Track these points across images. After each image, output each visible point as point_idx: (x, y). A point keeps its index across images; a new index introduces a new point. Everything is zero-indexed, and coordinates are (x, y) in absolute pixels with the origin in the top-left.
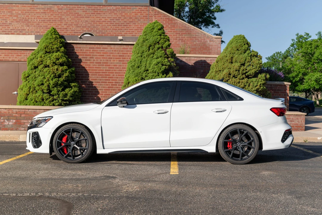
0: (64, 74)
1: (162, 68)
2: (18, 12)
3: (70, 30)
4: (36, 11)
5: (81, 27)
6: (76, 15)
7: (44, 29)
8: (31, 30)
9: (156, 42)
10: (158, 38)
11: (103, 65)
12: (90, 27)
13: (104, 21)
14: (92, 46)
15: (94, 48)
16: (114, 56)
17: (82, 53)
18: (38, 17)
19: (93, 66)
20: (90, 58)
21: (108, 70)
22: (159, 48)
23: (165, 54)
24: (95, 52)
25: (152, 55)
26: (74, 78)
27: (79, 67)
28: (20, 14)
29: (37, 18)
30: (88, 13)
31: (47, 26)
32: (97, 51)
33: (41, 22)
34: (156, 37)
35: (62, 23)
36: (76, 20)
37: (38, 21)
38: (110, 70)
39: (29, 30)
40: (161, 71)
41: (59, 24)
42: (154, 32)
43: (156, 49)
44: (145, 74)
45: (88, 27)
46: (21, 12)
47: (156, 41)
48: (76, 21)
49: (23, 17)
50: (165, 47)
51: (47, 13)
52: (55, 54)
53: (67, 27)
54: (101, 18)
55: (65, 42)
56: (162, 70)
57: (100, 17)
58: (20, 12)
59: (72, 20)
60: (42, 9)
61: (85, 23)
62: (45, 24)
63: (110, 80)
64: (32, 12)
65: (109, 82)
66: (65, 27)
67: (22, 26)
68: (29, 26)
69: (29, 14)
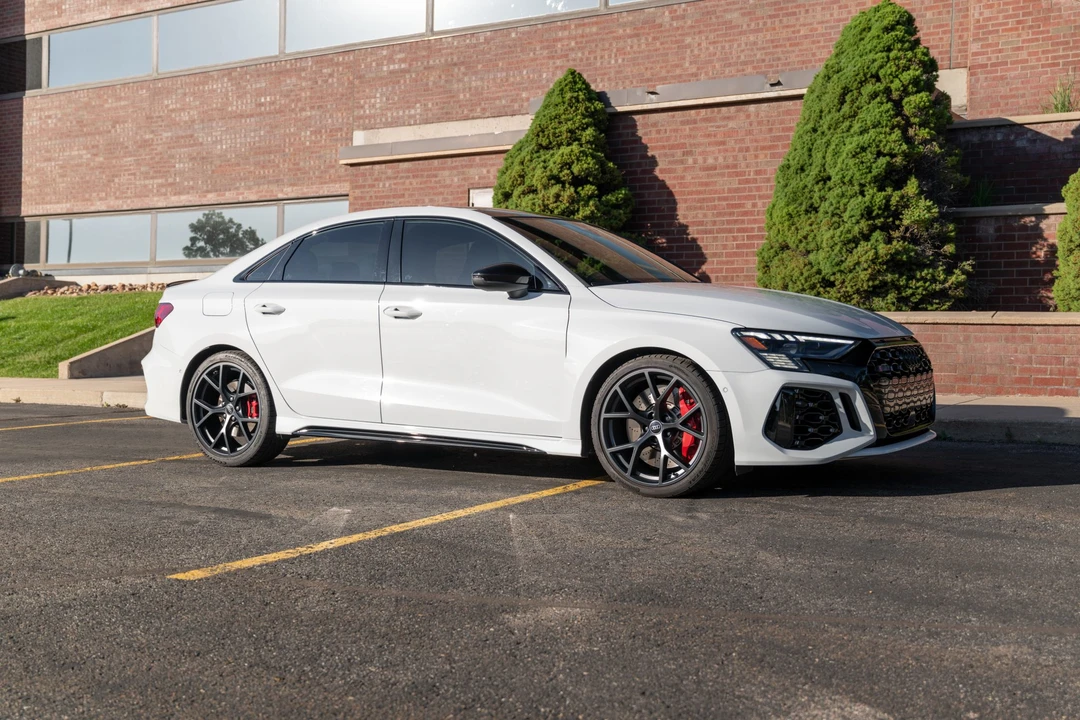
0: (578, 210)
1: (874, 166)
2: (568, 45)
4: (615, 34)
6: (722, 29)
9: (865, 75)
10: (874, 61)
11: (723, 175)
13: (806, 37)
14: (690, 115)
15: (695, 121)
16: (756, 141)
17: (662, 139)
18: (618, 49)
19: (693, 178)
20: (685, 154)
22: (873, 97)
23: (896, 115)
24: (699, 133)
25: (847, 123)
26: (620, 220)
27: (652, 187)
28: (572, 49)
29: (616, 56)
32: (706, 128)
33: (628, 66)
34: (871, 56)
35: (684, 59)
36: (724, 44)
37: (620, 61)
38: (743, 190)
40: (869, 176)
41: (676, 62)
42: (867, 40)
43: (865, 98)
44: (820, 190)
46: (577, 43)
47: (866, 71)
48: (723, 47)
49: (580, 55)
50: (897, 90)
51: (644, 34)
54: (798, 28)
56: (875, 172)
57: (794, 26)
59: (711, 47)
61: (748, 49)
63: (742, 222)
64: (603, 40)
65: (739, 230)
66: (694, 70)
69: (596, 46)
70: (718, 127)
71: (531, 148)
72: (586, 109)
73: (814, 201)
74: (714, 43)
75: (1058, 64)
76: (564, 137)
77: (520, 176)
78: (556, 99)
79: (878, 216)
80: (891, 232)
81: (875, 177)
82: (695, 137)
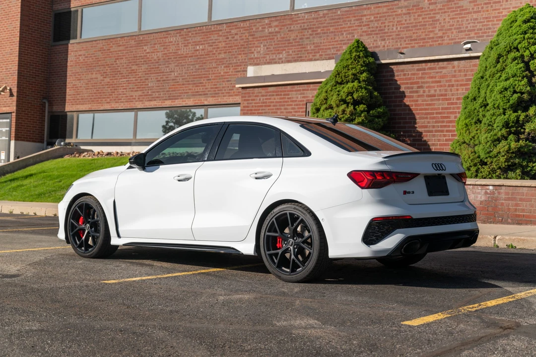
0: (355, 119)
1: (511, 98)
2: (369, 19)
3: (448, 38)
4: (396, 13)
5: (465, 31)
6: (458, 11)
7: (407, 42)
8: (387, 46)
9: (510, 47)
10: (516, 39)
11: (439, 100)
12: (481, 29)
14: (422, 66)
15: (424, 69)
16: (458, 81)
17: (406, 79)
18: (398, 22)
19: (422, 101)
20: (419, 87)
21: (446, 108)
22: (515, 59)
23: (526, 71)
25: (499, 74)
26: (379, 124)
27: (401, 106)
28: (372, 21)
29: (397, 25)
30: (478, 5)
31: (411, 37)
32: (430, 73)
33: (403, 31)
34: (515, 37)
35: (435, 28)
36: (458, 19)
37: (399, 29)
38: (450, 108)
39: (384, 46)
40: (508, 104)
41: (431, 30)
42: (514, 27)
43: (509, 60)
44: (483, 111)
45: (478, 30)
46: (375, 17)
47: (511, 45)
48: (458, 21)
49: (376, 25)
51: (413, 13)
53: (443, 33)
55: (378, 62)
56: (511, 102)
58: (372, 18)
59: (451, 21)
60: (406, 7)
61: (472, 23)
62: (409, 34)
63: (449, 126)
64: (389, 16)
65: (447, 131)
66: (440, 34)
67: (375, 41)
68: (384, 40)
69: (386, 19)
70: (437, 73)
71: (332, 84)
72: (364, 62)
73: (479, 117)
74: (453, 18)
76: (350, 78)
77: (325, 99)
78: (348, 56)
79: (512, 127)
80: (520, 136)
81: (511, 105)
82: (424, 78)
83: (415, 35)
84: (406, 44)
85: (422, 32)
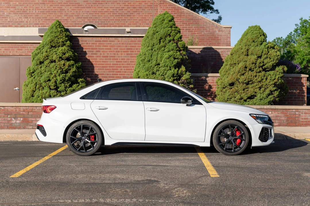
1: (174, 62)
2: (15, 3)
3: (71, 21)
5: (82, 18)
6: (76, 6)
7: (43, 21)
8: (29, 22)
9: (167, 34)
10: (169, 30)
11: (110, 59)
12: (91, 18)
13: (106, 12)
14: (98, 39)
15: (100, 41)
16: (122, 49)
17: (88, 46)
18: (36, 8)
19: (100, 60)
20: (97, 51)
21: (115, 64)
22: (170, 41)
23: (177, 47)
24: (102, 45)
25: (163, 49)
27: (86, 62)
28: (18, 5)
29: (35, 10)
30: (89, 4)
31: (46, 18)
32: (104, 44)
33: (40, 14)
34: (167, 29)
35: (62, 14)
36: (77, 11)
37: (37, 12)
38: (117, 64)
39: (27, 22)
40: (173, 65)
41: (59, 15)
42: (164, 24)
43: (167, 41)
44: (157, 68)
45: (89, 18)
46: (19, 3)
48: (77, 12)
49: (20, 8)
50: (176, 40)
51: (46, 3)
52: (61, 48)
53: (68, 18)
55: (71, 35)
56: (174, 64)
57: (102, 8)
58: (18, 3)
59: (72, 11)
61: (86, 13)
62: (44, 16)
63: (117, 74)
64: (30, 3)
65: (116, 77)
66: (66, 18)
67: (20, 18)
68: (27, 18)
69: (27, 5)
70: (108, 44)
71: (49, 46)
73: (154, 70)
74: (74, 10)
75: (184, 29)
76: (60, 44)
77: (47, 56)
79: (175, 76)
80: (178, 81)
81: (174, 65)
82: (100, 46)
83: (49, 17)
84: (43, 22)
85: (54, 16)
